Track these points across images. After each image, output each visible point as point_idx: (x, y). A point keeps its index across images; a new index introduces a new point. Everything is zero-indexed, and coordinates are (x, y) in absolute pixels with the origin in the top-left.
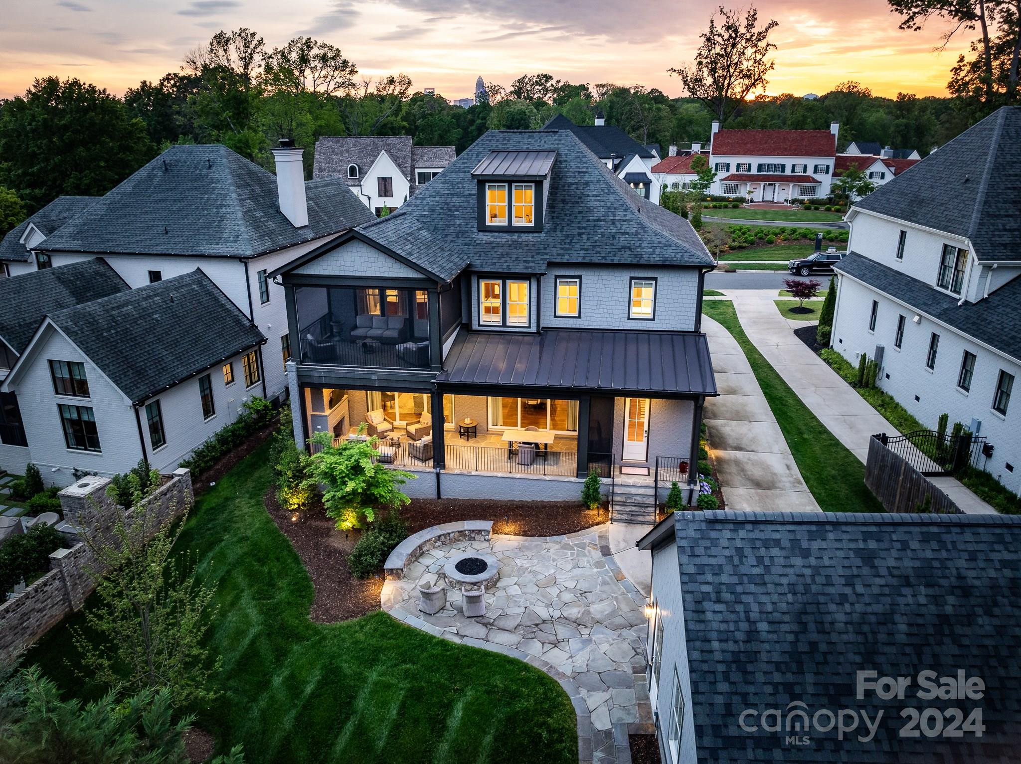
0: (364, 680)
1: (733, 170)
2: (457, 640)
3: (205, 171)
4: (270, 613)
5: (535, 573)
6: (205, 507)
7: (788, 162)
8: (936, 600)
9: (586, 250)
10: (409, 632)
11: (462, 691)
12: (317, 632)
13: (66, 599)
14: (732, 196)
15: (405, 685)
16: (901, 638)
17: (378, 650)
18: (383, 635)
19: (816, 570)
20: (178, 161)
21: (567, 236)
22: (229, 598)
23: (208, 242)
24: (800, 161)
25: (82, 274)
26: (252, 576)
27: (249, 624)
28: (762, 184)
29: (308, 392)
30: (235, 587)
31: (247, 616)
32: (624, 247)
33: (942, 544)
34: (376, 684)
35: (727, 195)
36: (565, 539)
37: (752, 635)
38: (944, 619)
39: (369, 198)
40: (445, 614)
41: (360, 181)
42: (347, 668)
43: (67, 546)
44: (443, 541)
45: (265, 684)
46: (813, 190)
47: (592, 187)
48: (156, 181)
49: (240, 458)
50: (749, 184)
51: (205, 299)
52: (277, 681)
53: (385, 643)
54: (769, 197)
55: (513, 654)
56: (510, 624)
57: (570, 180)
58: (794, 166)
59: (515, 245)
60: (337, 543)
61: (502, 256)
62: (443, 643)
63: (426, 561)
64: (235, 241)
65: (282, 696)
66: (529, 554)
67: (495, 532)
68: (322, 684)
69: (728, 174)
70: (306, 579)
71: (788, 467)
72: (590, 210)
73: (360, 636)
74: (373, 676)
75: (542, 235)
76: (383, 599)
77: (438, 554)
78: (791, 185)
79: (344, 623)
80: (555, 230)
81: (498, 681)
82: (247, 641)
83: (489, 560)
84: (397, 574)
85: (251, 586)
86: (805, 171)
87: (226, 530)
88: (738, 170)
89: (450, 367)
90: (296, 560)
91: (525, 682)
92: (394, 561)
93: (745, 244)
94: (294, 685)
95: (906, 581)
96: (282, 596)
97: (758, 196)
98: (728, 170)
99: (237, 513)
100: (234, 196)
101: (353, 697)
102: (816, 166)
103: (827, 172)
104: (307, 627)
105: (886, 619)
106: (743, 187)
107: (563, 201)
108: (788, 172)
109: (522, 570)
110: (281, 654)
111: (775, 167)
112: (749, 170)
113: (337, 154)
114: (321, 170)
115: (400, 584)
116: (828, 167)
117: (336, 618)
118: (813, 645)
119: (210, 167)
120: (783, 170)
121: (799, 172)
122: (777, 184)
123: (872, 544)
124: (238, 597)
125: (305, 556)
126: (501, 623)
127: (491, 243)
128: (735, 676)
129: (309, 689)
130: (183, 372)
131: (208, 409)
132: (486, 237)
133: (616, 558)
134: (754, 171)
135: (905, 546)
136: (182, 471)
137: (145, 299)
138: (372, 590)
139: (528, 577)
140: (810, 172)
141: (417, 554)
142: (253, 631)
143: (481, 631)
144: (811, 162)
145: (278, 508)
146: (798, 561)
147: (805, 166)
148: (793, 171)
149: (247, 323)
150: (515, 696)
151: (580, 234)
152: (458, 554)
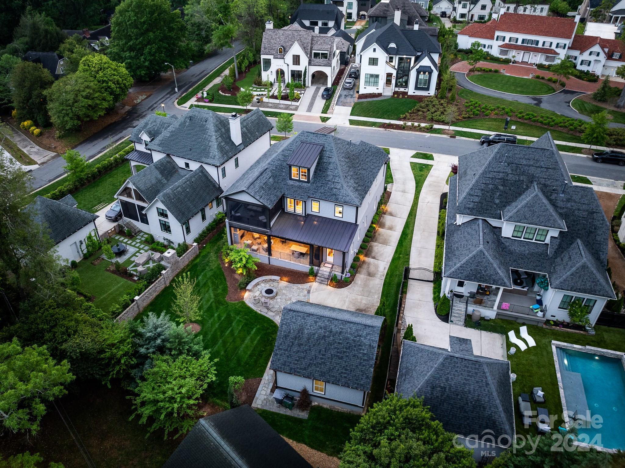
0: (235, 318)
1: (507, 41)
2: (259, 312)
3: (204, 123)
4: (216, 296)
5: (286, 295)
6: (202, 255)
7: (541, 39)
8: (325, 332)
9: (321, 193)
10: (249, 308)
11: (256, 326)
12: (227, 304)
13: (165, 283)
14: (504, 57)
15: (244, 321)
16: (315, 338)
17: (240, 311)
18: (242, 307)
19: (305, 323)
20: (195, 116)
21: (317, 186)
22: (206, 289)
23: (205, 157)
24: (548, 39)
25: (163, 163)
26: (213, 283)
27: (211, 298)
28: (523, 52)
29: (232, 229)
30: (208, 286)
31: (210, 295)
32: (334, 194)
33: (331, 322)
34: (238, 320)
35: (500, 56)
36: (300, 286)
37: (290, 332)
38: (325, 336)
39: (288, 65)
40: (259, 304)
41: (284, 56)
42: (232, 315)
43: (165, 270)
44: (265, 281)
45: (213, 316)
46: (553, 59)
47: (331, 165)
48: (187, 124)
49: (214, 235)
50: (514, 51)
51: (203, 179)
52: (216, 315)
53: (242, 310)
54: (525, 60)
55: (271, 318)
56: (274, 310)
57: (325, 161)
58: (544, 42)
59: (300, 187)
60: (237, 277)
61: (295, 192)
62: (256, 312)
63: (259, 287)
64: (214, 159)
65: (216, 319)
66: (287, 289)
67: (281, 280)
68: (226, 318)
69: (504, 43)
70: (227, 287)
71: (385, 269)
72: (327, 176)
73: (237, 307)
74: (238, 318)
75: (309, 184)
76: (245, 297)
77: (263, 285)
78: (540, 54)
79: (234, 302)
80: (314, 183)
81: (265, 325)
82: (210, 303)
83: (275, 290)
84: (250, 291)
85: (212, 286)
86: (550, 46)
87: (207, 265)
88: (510, 41)
89: (273, 229)
90: (225, 279)
91: (272, 326)
92: (249, 287)
93: (472, 116)
94: (219, 317)
95: (321, 328)
96: (220, 291)
97: (519, 58)
98: (504, 40)
99: (211, 259)
100: (214, 137)
101: (232, 322)
102: (558, 44)
103: (564, 48)
104: (225, 301)
105: (314, 334)
106: (511, 52)
107: (320, 170)
108: (540, 45)
109: (284, 294)
110: (217, 308)
111: (532, 42)
112: (517, 42)
113: (273, 39)
114: (265, 48)
115: (250, 293)
116: (565, 45)
117: (232, 300)
118: (299, 336)
119: (206, 121)
120: (537, 44)
121: (547, 46)
122: (532, 53)
123: (318, 320)
124: (209, 290)
125: (228, 279)
126: (272, 309)
127: (292, 185)
128: (284, 339)
129: (223, 318)
130: (195, 211)
131: (204, 218)
132: (291, 182)
133: (311, 295)
134: (519, 43)
135: (324, 321)
136: (195, 244)
137: (184, 184)
138: (243, 294)
139: (284, 296)
140: (553, 47)
141: (258, 284)
142: (212, 300)
143: (266, 310)
144: (555, 41)
145: (222, 261)
146: (303, 320)
147: (551, 43)
148: (543, 45)
149: (218, 186)
150: (268, 329)
151: (321, 186)
152: (268, 287)
